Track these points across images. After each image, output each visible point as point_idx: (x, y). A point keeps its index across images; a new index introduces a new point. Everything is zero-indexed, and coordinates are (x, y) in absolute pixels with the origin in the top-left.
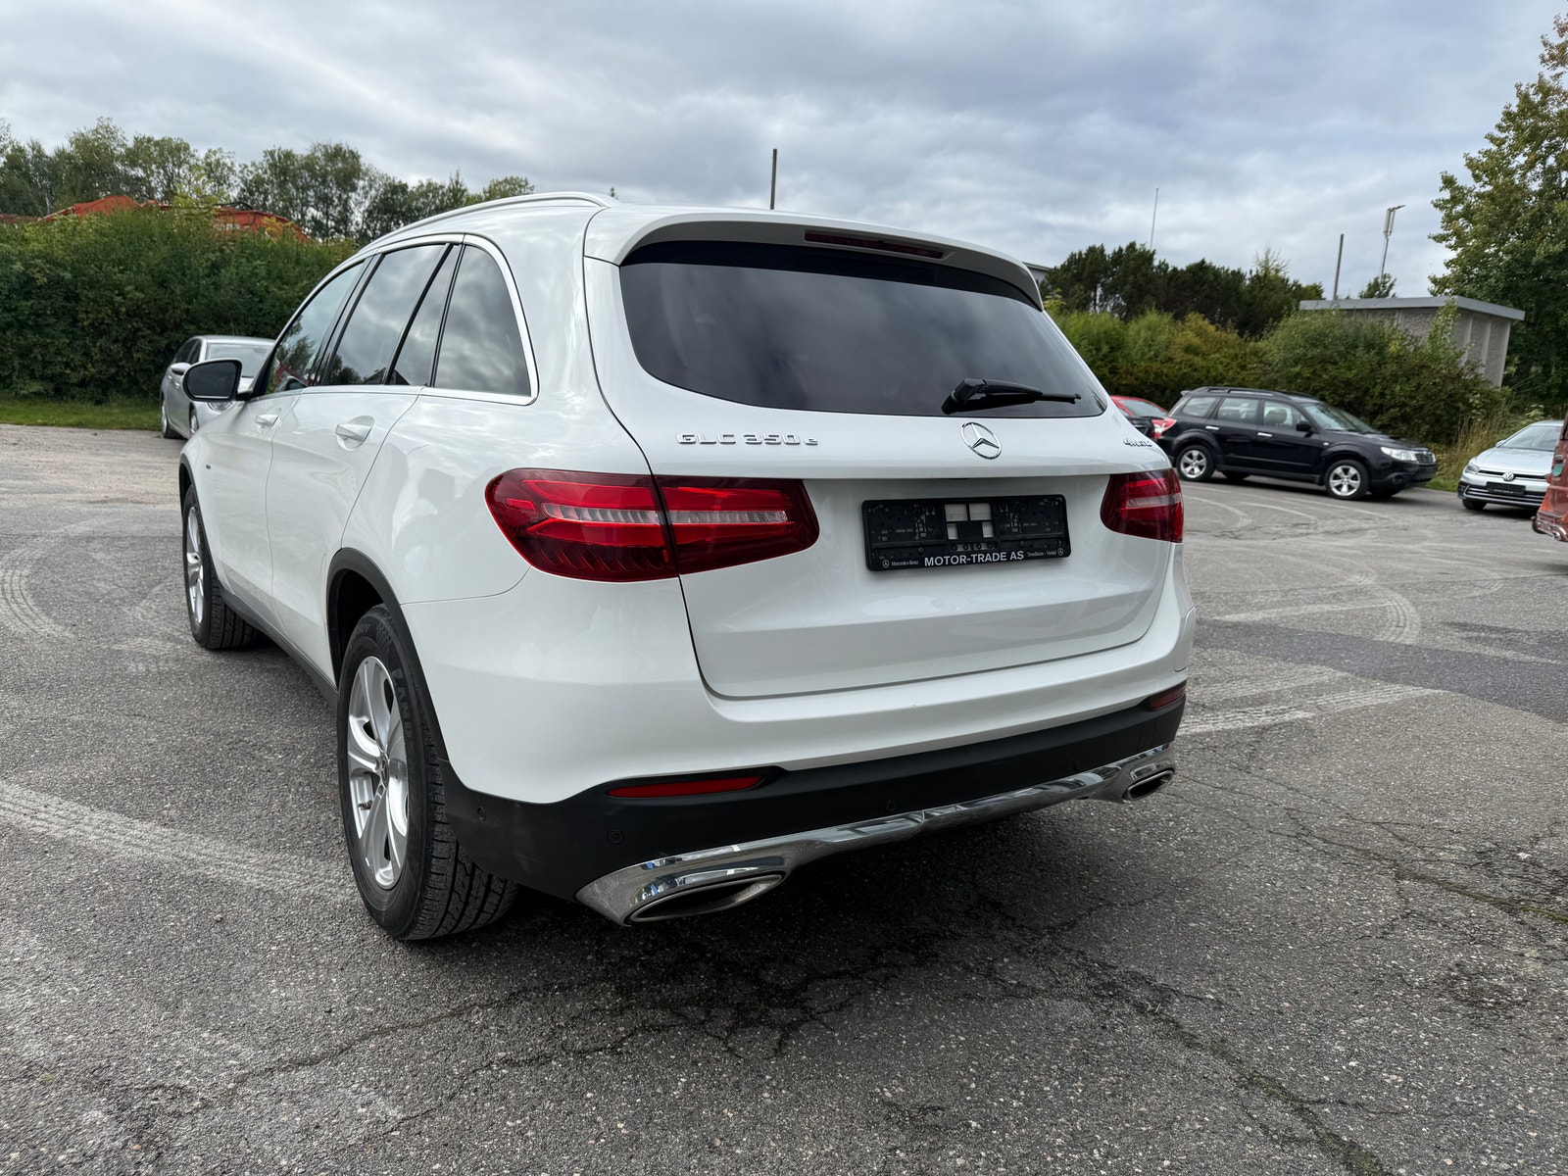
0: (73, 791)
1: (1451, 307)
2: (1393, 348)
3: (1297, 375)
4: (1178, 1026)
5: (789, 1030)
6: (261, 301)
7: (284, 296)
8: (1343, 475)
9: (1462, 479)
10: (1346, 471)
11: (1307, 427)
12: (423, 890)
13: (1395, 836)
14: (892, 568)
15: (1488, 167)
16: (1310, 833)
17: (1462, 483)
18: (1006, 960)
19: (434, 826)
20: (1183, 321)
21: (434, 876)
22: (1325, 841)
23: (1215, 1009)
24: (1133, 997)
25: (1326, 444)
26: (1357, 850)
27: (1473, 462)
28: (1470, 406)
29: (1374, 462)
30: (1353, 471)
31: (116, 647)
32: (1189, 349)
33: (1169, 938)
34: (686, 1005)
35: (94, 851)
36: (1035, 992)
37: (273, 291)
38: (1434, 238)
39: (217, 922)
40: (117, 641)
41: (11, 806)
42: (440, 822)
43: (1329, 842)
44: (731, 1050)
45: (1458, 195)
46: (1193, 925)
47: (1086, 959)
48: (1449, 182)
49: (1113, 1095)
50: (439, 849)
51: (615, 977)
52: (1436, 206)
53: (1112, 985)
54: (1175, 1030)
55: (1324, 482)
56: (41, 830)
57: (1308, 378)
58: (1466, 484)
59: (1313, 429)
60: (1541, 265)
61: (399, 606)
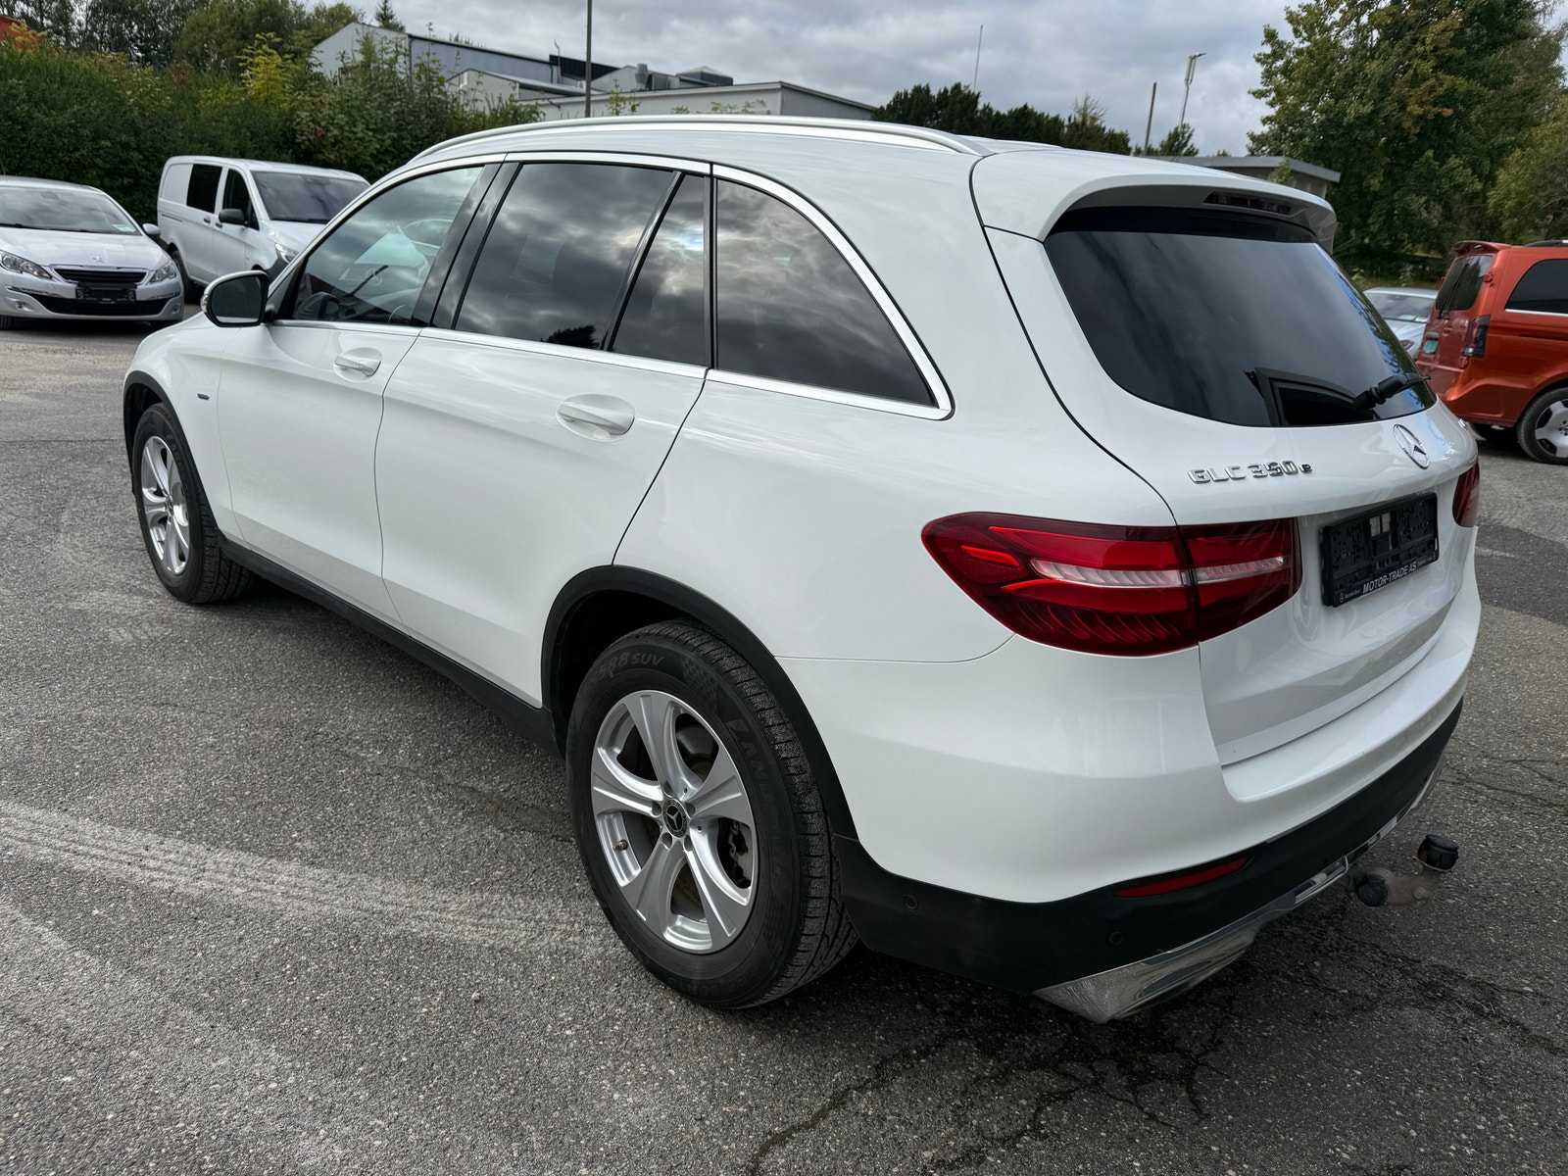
0: (165, 822)
1: (1284, 169)
4: (1526, 1030)
5: (1186, 1079)
6: (24, 129)
7: (53, 124)
13: (1542, 776)
14: (1346, 601)
15: (1307, 22)
16: (1469, 780)
18: (1317, 964)
19: (808, 902)
21: (800, 954)
22: (1489, 788)
23: (1544, 1004)
24: (1462, 997)
26: (1524, 796)
31: (74, 606)
33: (1442, 920)
34: (1061, 1061)
35: (254, 911)
36: (1370, 1005)
37: (38, 117)
38: (1254, 94)
39: (476, 1001)
40: (71, 598)
41: (100, 852)
42: (814, 898)
43: (1491, 788)
44: (1152, 1117)
45: (1279, 49)
46: (1451, 901)
47: (1385, 953)
48: (1271, 36)
49: (1541, 1127)
50: (812, 926)
52: (1258, 60)
53: (1430, 985)
54: (1527, 1038)
56: (167, 886)
60: (1351, 126)
61: (771, 657)
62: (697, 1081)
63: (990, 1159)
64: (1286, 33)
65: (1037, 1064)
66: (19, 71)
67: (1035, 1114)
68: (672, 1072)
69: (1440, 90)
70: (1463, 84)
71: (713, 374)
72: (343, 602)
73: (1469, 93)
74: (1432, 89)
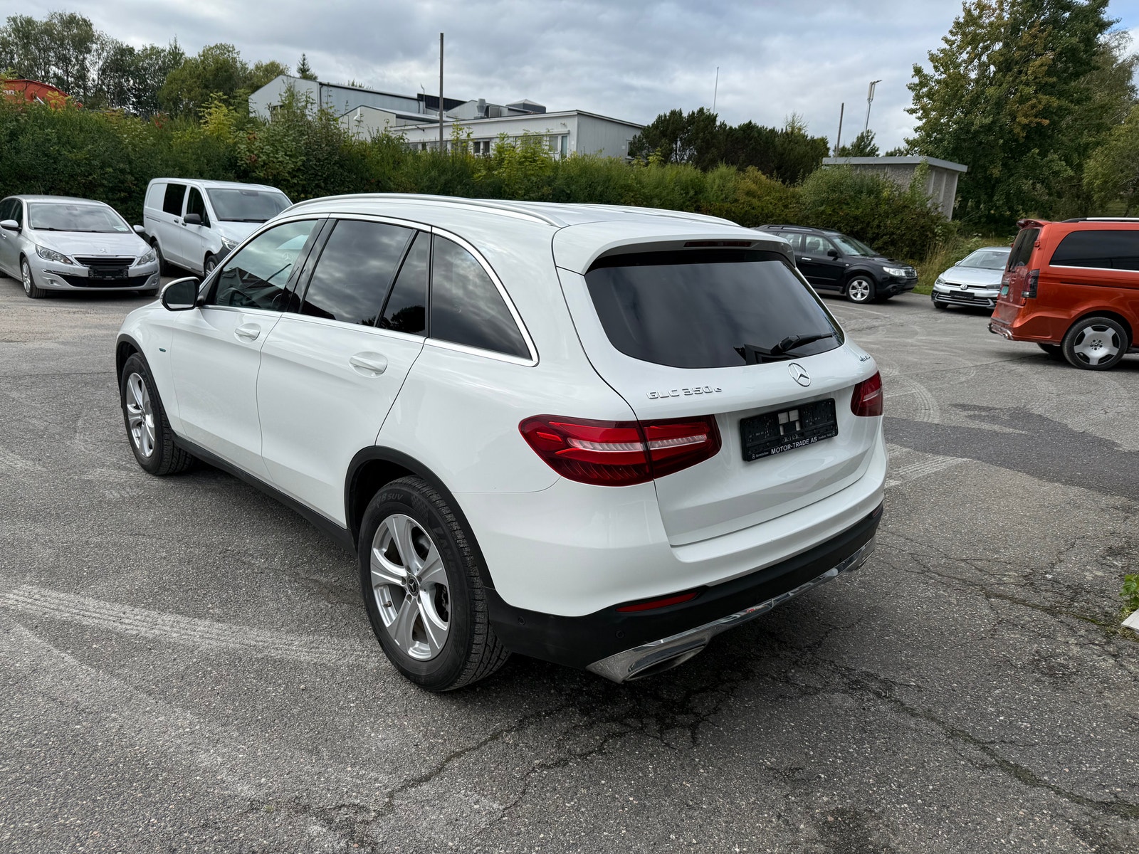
0: (135, 599)
1: (924, 165)
2: (885, 194)
3: (823, 212)
4: (902, 704)
5: (693, 728)
6: (55, 162)
7: (74, 158)
8: (858, 287)
9: (935, 289)
10: (860, 284)
11: (835, 254)
12: (465, 664)
13: (976, 568)
14: (756, 458)
15: (944, 61)
16: (929, 570)
17: (934, 291)
18: (793, 671)
19: (475, 626)
20: (744, 171)
21: (473, 655)
22: (939, 575)
23: (918, 691)
24: (872, 688)
25: (847, 265)
26: (959, 580)
27: (941, 276)
28: (935, 235)
29: (879, 278)
30: (864, 284)
31: (85, 477)
32: (749, 193)
33: (877, 648)
34: (625, 718)
35: (183, 645)
36: (817, 691)
37: (64, 154)
38: (908, 111)
39: (303, 690)
40: (83, 473)
41: (97, 615)
42: (479, 623)
43: (942, 576)
44: (667, 745)
45: (925, 79)
46: (887, 638)
47: (836, 666)
48: (918, 71)
49: (887, 751)
50: (478, 639)
51: (574, 703)
52: (909, 88)
53: (857, 682)
54: (902, 707)
55: (846, 290)
56: (135, 633)
57: (830, 214)
58: (937, 292)
59: (838, 255)
60: (977, 132)
61: (450, 493)
62: (418, 727)
63: (571, 764)
64: (928, 69)
65: (612, 719)
66: (52, 122)
67: (602, 744)
68: (406, 723)
69: (1040, 107)
70: (1055, 102)
71: (429, 341)
72: (242, 472)
73: (1060, 108)
74: (1033, 107)
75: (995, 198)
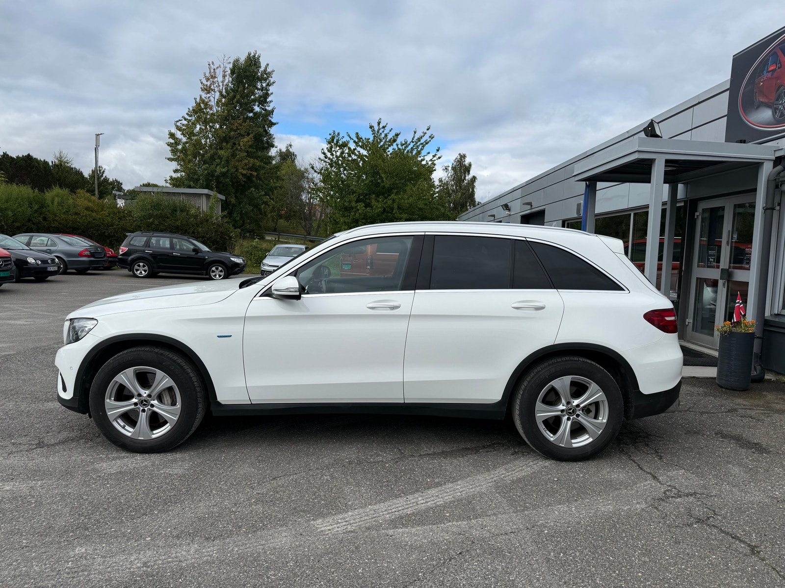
2: (193, 211)
3: (152, 223)
8: (216, 271)
9: (263, 269)
10: (217, 269)
11: (197, 250)
17: (262, 271)
20: (75, 193)
25: (206, 257)
27: (265, 261)
28: (231, 238)
29: (229, 265)
30: (220, 269)
32: (87, 209)
38: (168, 159)
39: (557, 480)
41: (400, 508)
52: (168, 145)
55: (208, 274)
57: (157, 224)
58: (265, 271)
59: (199, 251)
60: (218, 176)
61: (618, 353)
64: (179, 135)
69: (251, 165)
70: (258, 163)
73: (259, 166)
74: (246, 164)
75: (235, 215)
